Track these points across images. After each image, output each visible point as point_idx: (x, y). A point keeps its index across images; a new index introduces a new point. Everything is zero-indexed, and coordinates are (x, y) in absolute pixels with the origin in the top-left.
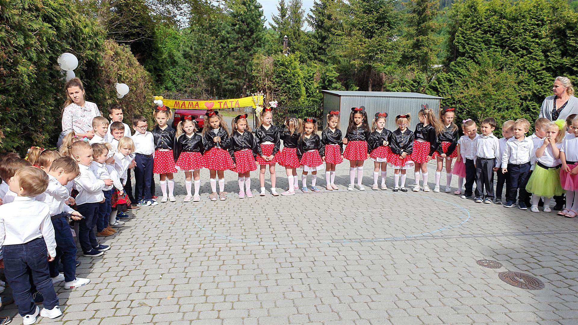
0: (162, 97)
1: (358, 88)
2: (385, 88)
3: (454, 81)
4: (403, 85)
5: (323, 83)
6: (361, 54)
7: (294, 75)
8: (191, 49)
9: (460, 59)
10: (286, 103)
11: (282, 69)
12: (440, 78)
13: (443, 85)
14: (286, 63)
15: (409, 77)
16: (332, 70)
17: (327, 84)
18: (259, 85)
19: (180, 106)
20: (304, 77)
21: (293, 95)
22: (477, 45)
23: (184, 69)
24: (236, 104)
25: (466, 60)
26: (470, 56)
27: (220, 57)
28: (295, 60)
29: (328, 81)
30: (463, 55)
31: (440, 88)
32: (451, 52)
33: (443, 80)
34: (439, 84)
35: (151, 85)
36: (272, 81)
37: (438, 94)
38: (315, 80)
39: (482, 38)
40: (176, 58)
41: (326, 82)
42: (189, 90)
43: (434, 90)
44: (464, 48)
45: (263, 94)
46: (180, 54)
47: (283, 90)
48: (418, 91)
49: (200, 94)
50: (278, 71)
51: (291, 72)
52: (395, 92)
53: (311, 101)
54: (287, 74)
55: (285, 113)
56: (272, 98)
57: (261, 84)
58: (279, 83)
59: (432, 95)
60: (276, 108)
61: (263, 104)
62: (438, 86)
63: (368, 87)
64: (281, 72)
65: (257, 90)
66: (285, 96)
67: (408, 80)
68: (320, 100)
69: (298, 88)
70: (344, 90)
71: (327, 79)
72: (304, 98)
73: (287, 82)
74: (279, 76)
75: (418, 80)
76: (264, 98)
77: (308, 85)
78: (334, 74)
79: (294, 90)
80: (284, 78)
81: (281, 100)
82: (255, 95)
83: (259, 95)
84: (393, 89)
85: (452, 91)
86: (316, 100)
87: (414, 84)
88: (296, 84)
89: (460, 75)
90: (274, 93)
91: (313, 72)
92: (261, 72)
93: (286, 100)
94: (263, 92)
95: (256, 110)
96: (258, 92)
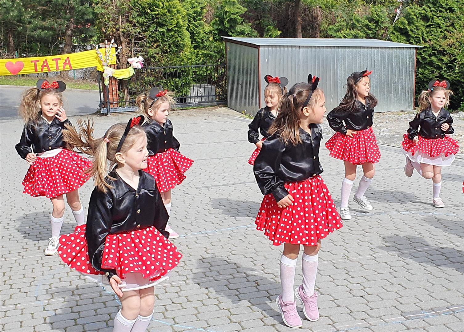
1: (279, 33)
2: (322, 31)
3: (433, 18)
4: (353, 27)
5: (219, 25)
7: (169, 11)
10: (159, 61)
12: (410, 14)
13: (416, 26)
15: (361, 13)
17: (227, 26)
18: (107, 29)
20: (188, 14)
21: (170, 46)
24: (65, 63)
29: (228, 22)
31: (411, 30)
33: (415, 17)
36: (130, 22)
38: (205, 19)
41: (225, 22)
43: (402, 34)
45: (116, 45)
47: (153, 38)
50: (141, 5)
51: (164, 5)
52: (341, 38)
53: (201, 55)
54: (158, 9)
55: (157, 78)
56: (133, 52)
57: (111, 28)
58: (144, 25)
59: (400, 42)
60: (140, 69)
61: (116, 63)
62: (407, 27)
63: (295, 30)
64: (147, 5)
65: (104, 38)
66: (157, 47)
67: (360, 19)
68: (216, 53)
69: (178, 34)
70: (256, 37)
71: (226, 18)
72: (189, 50)
73: (159, 23)
74: (143, 13)
75: (376, 18)
76: (117, 53)
77: (194, 29)
78: (239, 9)
79: (171, 37)
80: (152, 17)
81: (149, 55)
82: (101, 48)
83: (107, 46)
84: (337, 33)
85: (430, 34)
86: (209, 54)
87: (370, 24)
88: (175, 27)
89: (441, 9)
90: (135, 43)
91: (201, 6)
92: (110, 6)
93: (158, 54)
94: (115, 42)
95: (104, 75)
96: (106, 41)
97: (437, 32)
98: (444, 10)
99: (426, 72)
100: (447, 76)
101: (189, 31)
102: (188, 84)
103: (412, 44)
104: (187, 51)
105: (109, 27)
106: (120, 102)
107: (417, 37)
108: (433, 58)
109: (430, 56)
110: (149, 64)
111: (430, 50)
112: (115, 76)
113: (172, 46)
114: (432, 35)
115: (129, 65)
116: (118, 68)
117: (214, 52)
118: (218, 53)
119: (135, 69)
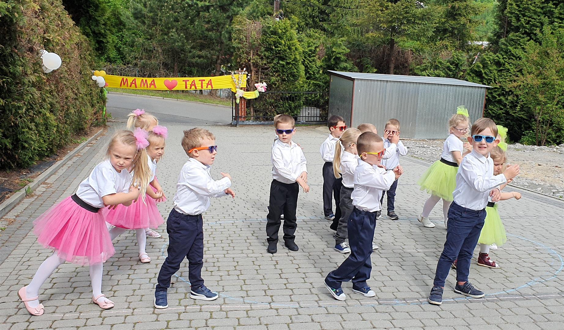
0: (103, 72)
2: (411, 70)
3: (504, 64)
4: (436, 68)
5: (328, 61)
6: (381, 23)
7: (290, 48)
8: (145, 5)
9: (513, 36)
10: (278, 87)
11: (274, 38)
12: (485, 60)
13: (490, 70)
14: (280, 31)
15: (445, 57)
16: (341, 44)
17: (333, 62)
18: (241, 61)
19: (129, 84)
20: (304, 52)
22: (535, 17)
23: (134, 33)
24: (208, 84)
25: (520, 37)
26: (525, 32)
27: (186, 19)
28: (292, 27)
29: (334, 59)
30: (517, 29)
31: (485, 73)
32: (500, 25)
33: (489, 62)
34: (484, 67)
35: (90, 55)
36: (259, 55)
37: (482, 82)
38: (317, 57)
39: (542, 8)
40: (123, 18)
41: (332, 60)
42: (140, 63)
43: (477, 76)
44: (518, 20)
45: (247, 73)
46: (129, 13)
47: (275, 68)
48: (455, 76)
49: (156, 69)
50: (268, 42)
51: (285, 43)
52: (425, 76)
53: (312, 84)
54: (281, 46)
55: (276, 100)
56: (259, 79)
57: (244, 59)
58: (269, 58)
59: (475, 82)
60: (264, 93)
61: (246, 87)
62: (482, 70)
63: (389, 68)
64: (272, 43)
65: (239, 67)
66: (278, 76)
67: (443, 62)
68: (324, 83)
69: (295, 67)
70: (357, 72)
71: (333, 56)
72: (302, 80)
73: (281, 57)
74: (268, 49)
75: (457, 61)
76: (247, 79)
77: (308, 63)
78: (344, 49)
79: (289, 69)
80: (276, 52)
81: (271, 82)
82: (236, 74)
83: (240, 73)
84: (423, 72)
85: (501, 77)
86: (318, 84)
87: (451, 66)
88: (292, 61)
89: (512, 57)
90: (261, 72)
91: (315, 46)
92: (244, 42)
93: (278, 81)
94: (247, 70)
95: (236, 95)
96: (240, 69)
97: (507, 76)
98: (514, 58)
99: (495, 109)
100: (513, 113)
101: (304, 65)
102: (299, 107)
103: (485, 84)
104: (301, 80)
105: (242, 58)
106: (247, 117)
107: (489, 79)
108: (502, 98)
109: (499, 95)
110: (270, 89)
111: (500, 90)
112: (245, 97)
113: (289, 76)
114: (502, 78)
115: (256, 89)
116: (247, 90)
117: (322, 82)
118: (325, 83)
119: (260, 92)
